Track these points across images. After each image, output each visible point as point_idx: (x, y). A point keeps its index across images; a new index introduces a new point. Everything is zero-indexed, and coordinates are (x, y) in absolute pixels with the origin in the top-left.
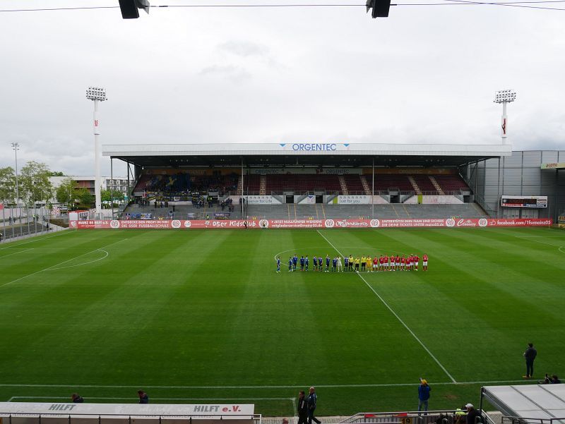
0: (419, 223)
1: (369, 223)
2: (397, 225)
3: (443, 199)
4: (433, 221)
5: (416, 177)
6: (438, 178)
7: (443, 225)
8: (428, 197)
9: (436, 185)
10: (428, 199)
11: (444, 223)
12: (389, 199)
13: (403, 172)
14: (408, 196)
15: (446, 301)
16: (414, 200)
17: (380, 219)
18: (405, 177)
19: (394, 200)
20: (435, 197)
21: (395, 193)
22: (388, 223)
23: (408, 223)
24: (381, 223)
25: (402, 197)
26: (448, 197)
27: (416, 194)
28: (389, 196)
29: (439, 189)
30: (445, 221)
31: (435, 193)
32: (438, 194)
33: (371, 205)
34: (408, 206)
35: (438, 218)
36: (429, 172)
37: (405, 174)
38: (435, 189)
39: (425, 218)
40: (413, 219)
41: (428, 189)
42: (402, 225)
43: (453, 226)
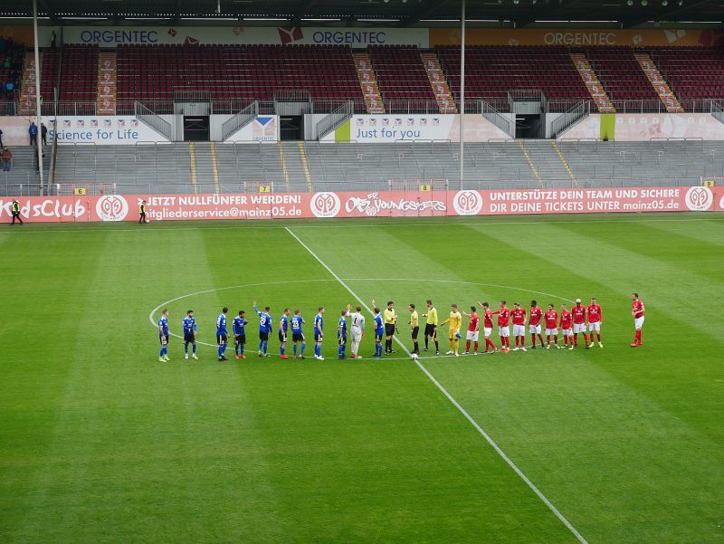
0: (604, 200)
1: (448, 203)
2: (536, 208)
3: (678, 125)
4: (645, 193)
5: (595, 55)
6: (664, 58)
7: (674, 206)
8: (632, 118)
9: (659, 84)
10: (632, 127)
11: (681, 200)
12: (513, 127)
13: (557, 39)
14: (570, 116)
15: (684, 437)
16: (589, 128)
17: (484, 188)
18: (561, 55)
19: (528, 128)
20: (655, 118)
21: (530, 108)
22: (508, 203)
23: (570, 200)
24: (487, 202)
25: (551, 118)
26: (692, 117)
27: (595, 111)
28: (511, 118)
29: (665, 93)
30: (683, 195)
31: (654, 105)
32: (664, 111)
33: (457, 145)
34: (571, 147)
35: (660, 185)
36: (637, 40)
37: (561, 49)
38: (655, 95)
39: (623, 186)
40: (587, 186)
41: (634, 96)
42: (551, 208)
43: (706, 208)
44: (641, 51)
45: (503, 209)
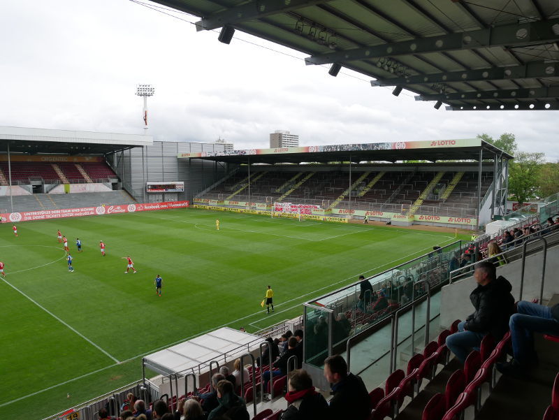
0: (68, 213)
1: (7, 217)
2: (43, 217)
3: (92, 187)
4: (82, 210)
5: (60, 164)
6: (84, 165)
7: (92, 213)
8: (76, 185)
9: (84, 174)
10: (75, 188)
11: (95, 211)
12: (31, 190)
13: (46, 159)
14: (54, 185)
15: (103, 287)
16: (60, 189)
17: (22, 212)
18: (49, 164)
19: (37, 190)
20: (84, 185)
21: (38, 183)
22: (32, 216)
23: (56, 213)
24: (23, 216)
25: (46, 186)
26: (96, 185)
27: (62, 183)
28: (30, 186)
29: (86, 177)
30: (95, 209)
31: (83, 181)
32: (86, 182)
33: (9, 197)
34: (54, 196)
35: (89, 207)
36: (75, 160)
37: (48, 163)
38: (83, 178)
39: (75, 208)
40: (61, 209)
41: (75, 177)
42: (49, 217)
43: (103, 213)
44: (76, 163)
45: (30, 218)
